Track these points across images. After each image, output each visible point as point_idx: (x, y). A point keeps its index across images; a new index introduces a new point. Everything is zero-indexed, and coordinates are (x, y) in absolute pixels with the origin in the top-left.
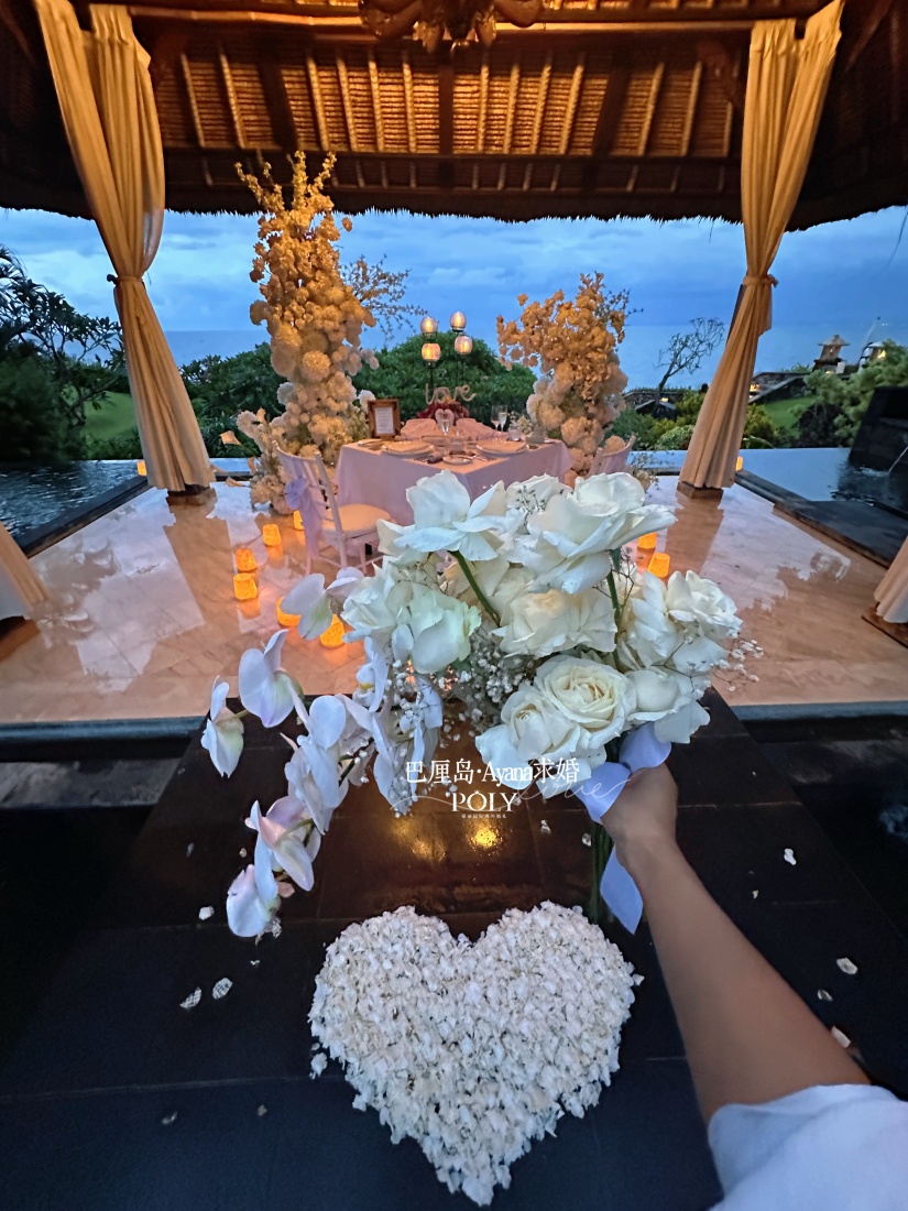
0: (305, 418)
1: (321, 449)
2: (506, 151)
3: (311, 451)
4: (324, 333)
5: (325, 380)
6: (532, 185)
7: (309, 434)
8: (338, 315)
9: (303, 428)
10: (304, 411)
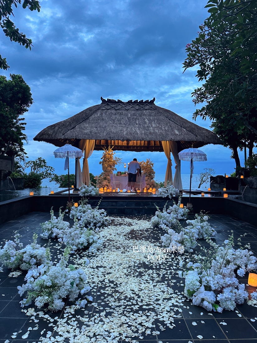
0: (106, 176)
1: (108, 180)
2: (136, 145)
3: (107, 181)
4: (110, 165)
5: (109, 171)
6: (140, 148)
7: (106, 178)
8: (113, 163)
9: (105, 177)
10: (106, 175)
